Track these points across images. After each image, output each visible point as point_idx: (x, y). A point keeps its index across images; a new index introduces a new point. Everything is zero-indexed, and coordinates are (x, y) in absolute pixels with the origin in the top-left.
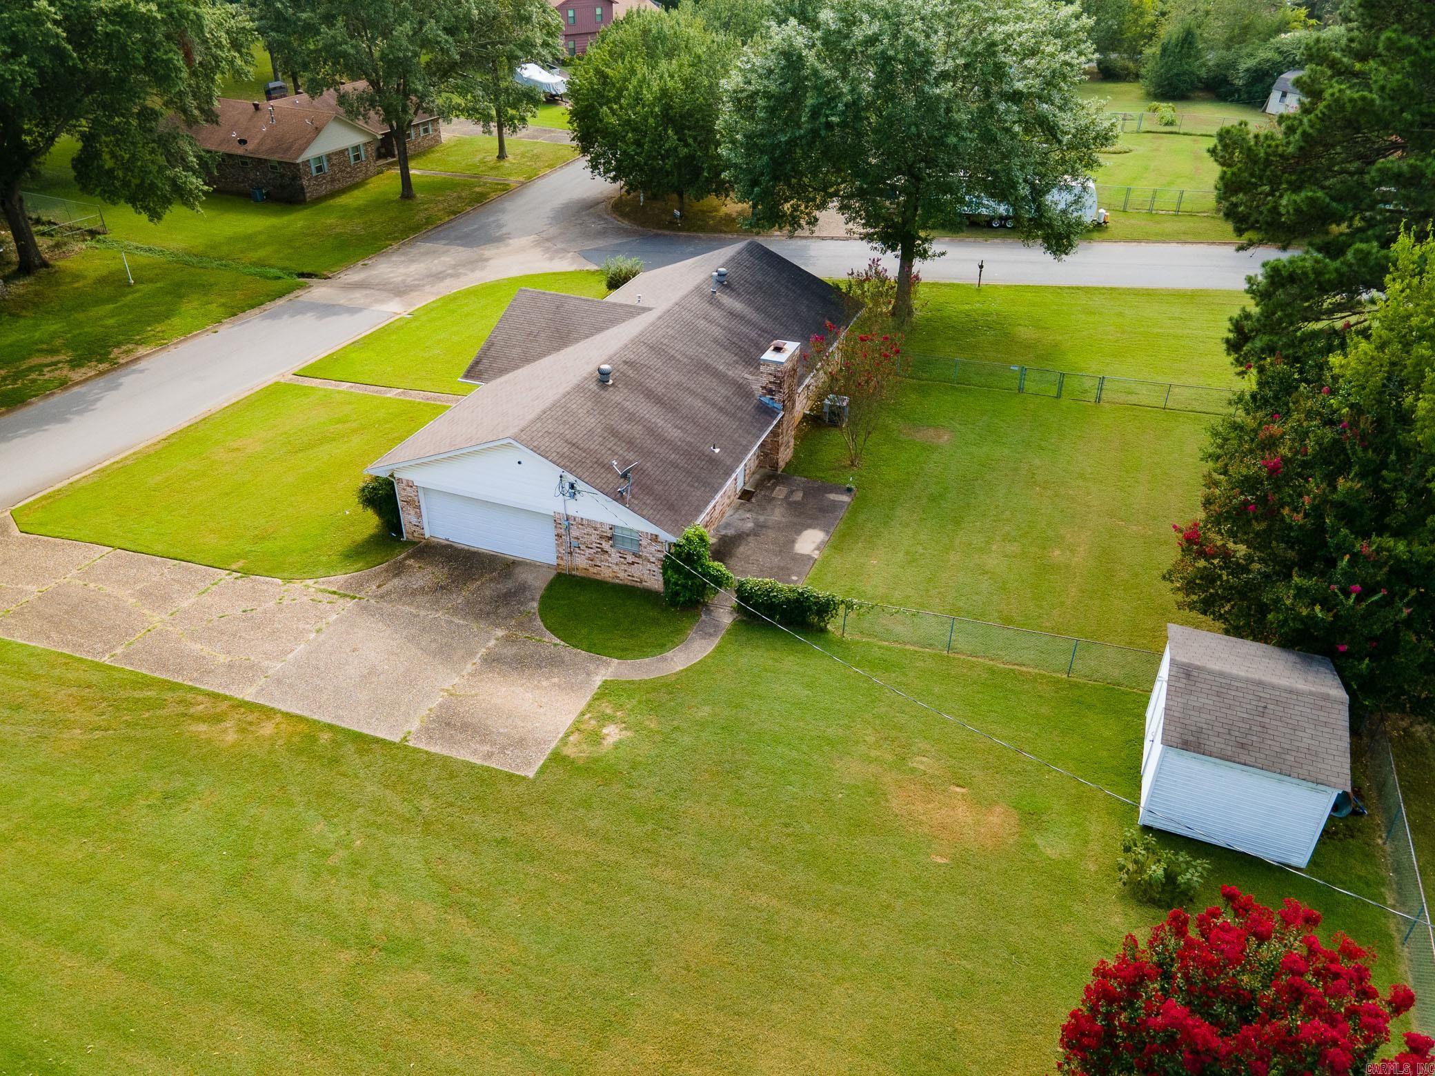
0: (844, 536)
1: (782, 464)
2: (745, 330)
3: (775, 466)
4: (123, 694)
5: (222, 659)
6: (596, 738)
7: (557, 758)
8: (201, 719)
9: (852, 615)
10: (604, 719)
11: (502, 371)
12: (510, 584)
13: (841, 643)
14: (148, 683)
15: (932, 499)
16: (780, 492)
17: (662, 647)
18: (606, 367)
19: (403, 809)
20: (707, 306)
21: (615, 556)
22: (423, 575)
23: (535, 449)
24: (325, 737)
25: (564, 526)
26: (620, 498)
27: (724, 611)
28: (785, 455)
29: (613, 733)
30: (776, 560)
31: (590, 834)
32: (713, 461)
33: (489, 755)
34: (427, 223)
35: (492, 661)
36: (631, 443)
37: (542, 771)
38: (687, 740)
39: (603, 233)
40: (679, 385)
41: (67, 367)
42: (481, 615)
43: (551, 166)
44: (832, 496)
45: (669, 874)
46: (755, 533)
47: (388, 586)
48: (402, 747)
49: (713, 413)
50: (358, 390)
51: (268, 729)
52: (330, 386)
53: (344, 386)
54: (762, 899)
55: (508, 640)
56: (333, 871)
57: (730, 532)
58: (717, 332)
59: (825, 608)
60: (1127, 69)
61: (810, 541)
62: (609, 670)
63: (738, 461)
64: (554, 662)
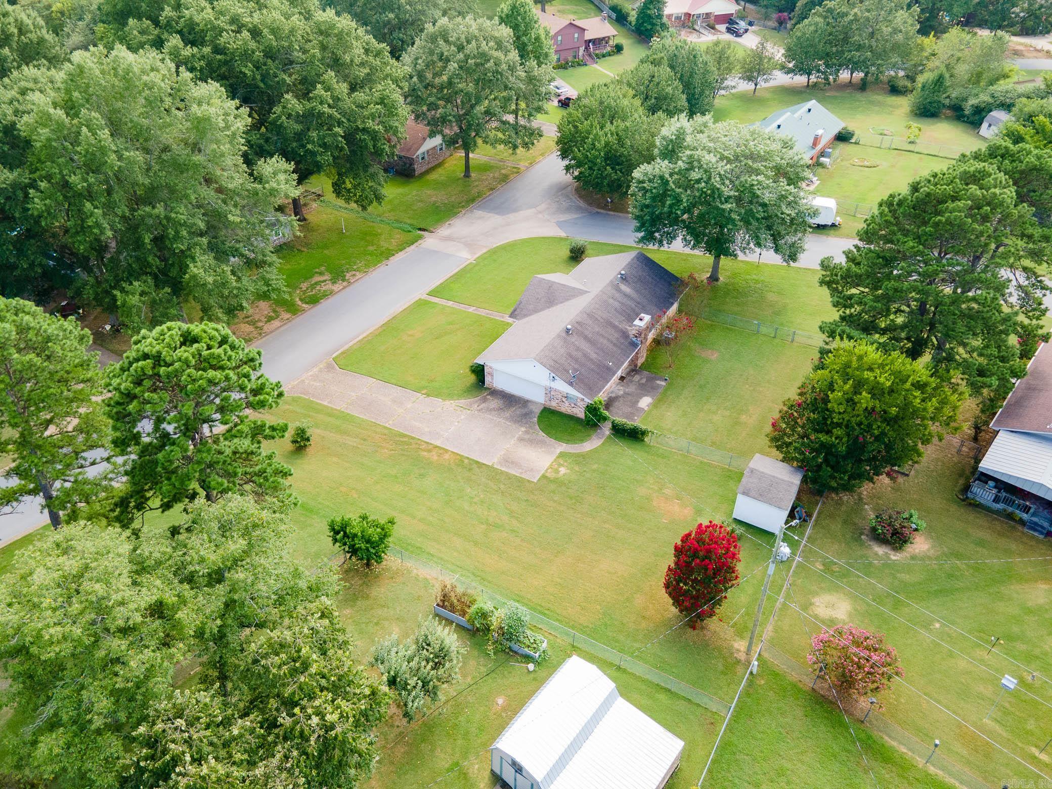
0: (660, 400)
1: (639, 365)
2: (629, 303)
3: (636, 366)
4: (398, 439)
5: (427, 429)
6: (557, 472)
7: (544, 477)
8: (424, 450)
9: (654, 437)
10: (560, 465)
11: (525, 316)
12: (526, 410)
13: (648, 446)
14: (405, 436)
15: (701, 387)
16: (637, 378)
17: (582, 441)
18: (569, 327)
19: (495, 487)
20: (614, 292)
21: (567, 404)
22: (494, 403)
23: (541, 363)
24: (466, 461)
25: (549, 391)
26: (571, 384)
27: (606, 429)
28: (640, 362)
29: (563, 470)
30: (630, 409)
31: (555, 501)
32: (608, 369)
33: (521, 473)
34: (478, 196)
35: (521, 439)
36: (576, 360)
37: (539, 480)
38: (588, 475)
39: (568, 210)
40: (598, 333)
41: (329, 282)
42: (516, 422)
43: (543, 155)
44: (658, 382)
45: (579, 516)
46: (623, 396)
47: (482, 406)
48: (492, 467)
49: (611, 346)
50: (456, 306)
51: (447, 456)
52: (443, 302)
53: (450, 303)
54: (607, 526)
55: (527, 432)
56: (476, 503)
57: (613, 395)
58: (617, 304)
59: (644, 433)
60: (906, 87)
61: (645, 402)
62: (562, 447)
63: (619, 368)
64: (542, 443)
